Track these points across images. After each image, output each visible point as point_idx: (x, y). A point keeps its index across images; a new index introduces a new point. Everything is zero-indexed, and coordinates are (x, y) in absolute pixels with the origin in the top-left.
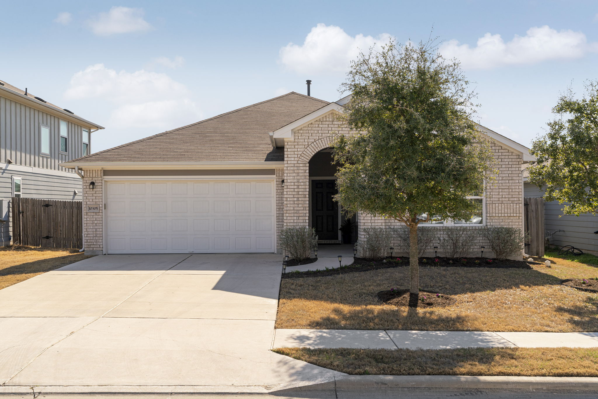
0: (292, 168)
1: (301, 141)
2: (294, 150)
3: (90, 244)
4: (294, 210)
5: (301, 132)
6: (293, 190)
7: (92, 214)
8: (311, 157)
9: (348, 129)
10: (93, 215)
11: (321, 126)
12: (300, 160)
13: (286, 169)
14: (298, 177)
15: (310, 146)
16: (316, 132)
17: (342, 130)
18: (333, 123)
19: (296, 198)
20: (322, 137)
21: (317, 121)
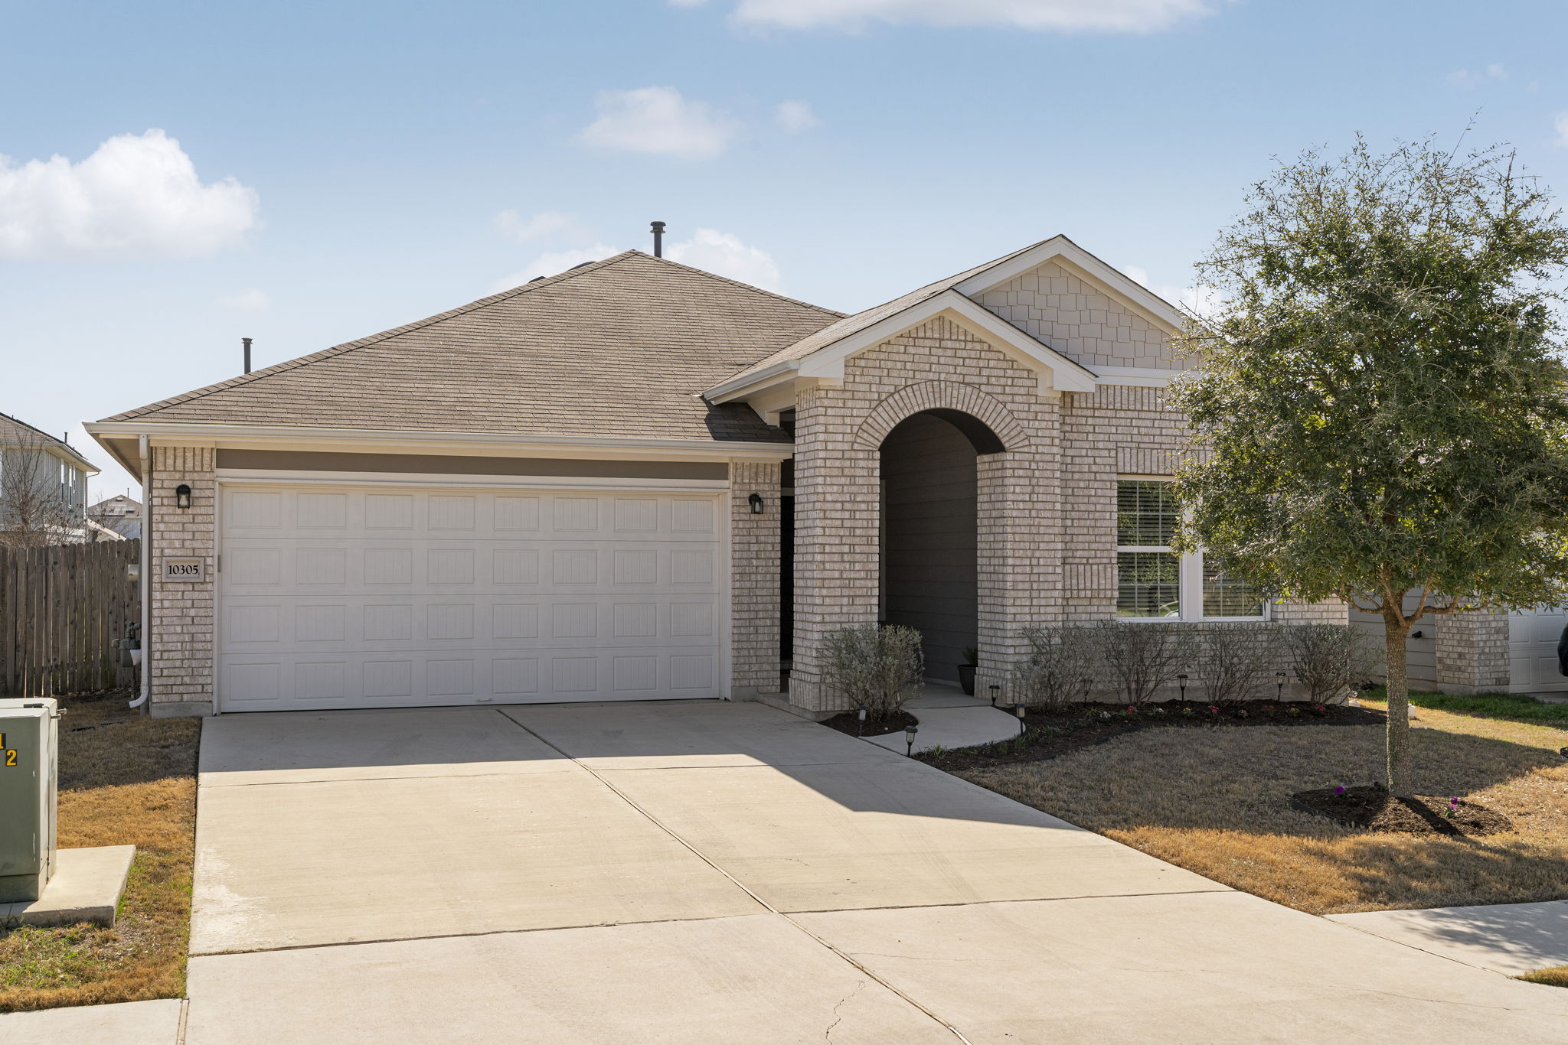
0: (837, 463)
1: (863, 388)
2: (842, 412)
3: (172, 681)
4: (841, 578)
5: (863, 363)
6: (839, 523)
7: (181, 587)
8: (886, 434)
9: (978, 363)
10: (183, 592)
11: (912, 350)
12: (859, 440)
13: (823, 465)
14: (853, 489)
15: (885, 404)
16: (899, 365)
17: (964, 365)
18: (944, 344)
19: (847, 547)
20: (915, 381)
21: (902, 336)
